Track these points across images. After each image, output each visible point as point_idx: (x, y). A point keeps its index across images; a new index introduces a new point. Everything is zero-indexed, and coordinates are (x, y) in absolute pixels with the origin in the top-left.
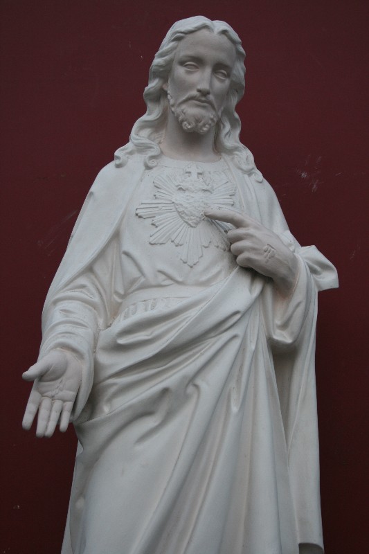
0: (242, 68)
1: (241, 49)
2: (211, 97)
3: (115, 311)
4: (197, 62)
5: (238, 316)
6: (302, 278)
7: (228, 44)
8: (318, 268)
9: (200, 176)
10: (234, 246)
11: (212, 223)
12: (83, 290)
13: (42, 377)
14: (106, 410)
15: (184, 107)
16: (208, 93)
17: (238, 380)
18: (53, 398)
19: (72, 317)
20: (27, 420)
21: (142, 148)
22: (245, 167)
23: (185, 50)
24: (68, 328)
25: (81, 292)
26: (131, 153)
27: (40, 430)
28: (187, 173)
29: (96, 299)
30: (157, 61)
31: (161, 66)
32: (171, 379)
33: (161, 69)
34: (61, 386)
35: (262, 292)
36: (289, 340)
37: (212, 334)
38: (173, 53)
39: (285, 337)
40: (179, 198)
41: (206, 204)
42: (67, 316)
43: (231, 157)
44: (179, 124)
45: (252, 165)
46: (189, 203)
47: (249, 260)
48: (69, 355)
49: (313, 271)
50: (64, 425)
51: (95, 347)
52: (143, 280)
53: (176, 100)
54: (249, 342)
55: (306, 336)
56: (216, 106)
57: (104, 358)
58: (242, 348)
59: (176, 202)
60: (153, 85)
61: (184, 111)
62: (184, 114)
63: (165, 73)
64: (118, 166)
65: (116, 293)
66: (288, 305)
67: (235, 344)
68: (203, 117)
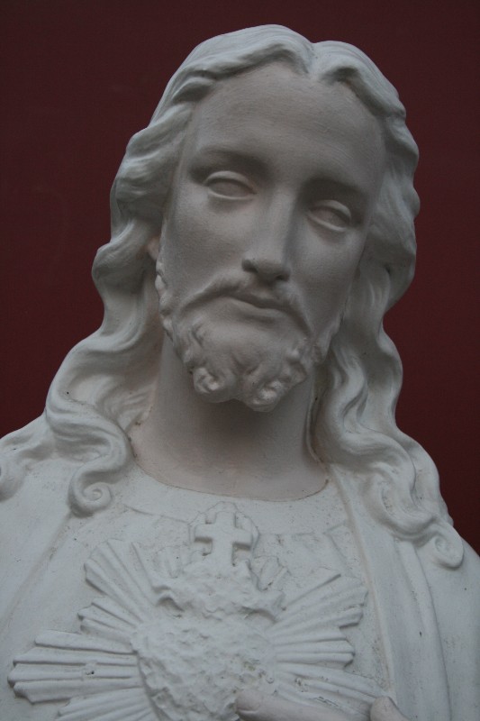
0: (406, 198)
1: (405, 136)
2: (292, 290)
4: (250, 171)
7: (357, 116)
9: (241, 553)
15: (199, 317)
16: (281, 276)
23: (210, 132)
26: (39, 454)
28: (198, 540)
30: (131, 165)
31: (138, 183)
33: (139, 193)
38: (176, 142)
41: (250, 665)
43: (362, 477)
45: (433, 506)
46: (188, 661)
53: (177, 294)
56: (309, 319)
59: (144, 652)
61: (200, 333)
62: (200, 341)
63: (154, 205)
68: (264, 354)
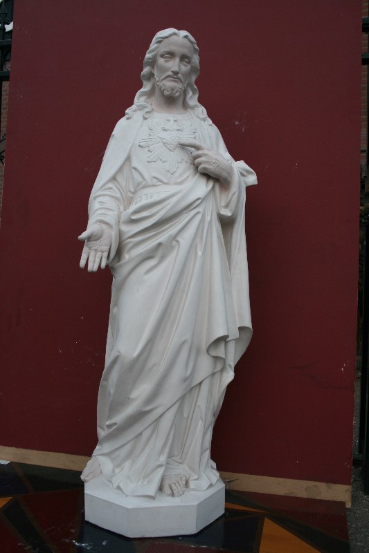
0: (197, 58)
1: (197, 47)
2: (180, 75)
3: (130, 202)
4: (171, 55)
5: (199, 201)
6: (236, 178)
7: (188, 44)
8: (245, 173)
9: (175, 122)
10: (197, 161)
11: (183, 149)
13: (89, 238)
14: (126, 257)
15: (164, 82)
16: (178, 73)
18: (96, 250)
19: (105, 206)
20: (82, 263)
21: (141, 108)
22: (201, 116)
23: (164, 48)
24: (103, 211)
25: (110, 191)
26: (135, 111)
27: (90, 268)
28: (168, 120)
29: (118, 195)
30: (148, 56)
31: (150, 59)
32: (162, 238)
33: (150, 61)
34: (100, 244)
35: (213, 187)
36: (229, 214)
37: (185, 212)
38: (157, 51)
40: (163, 135)
41: (179, 138)
42: (102, 205)
43: (193, 111)
44: (162, 92)
45: (205, 115)
46: (169, 138)
47: (205, 168)
48: (104, 226)
49: (243, 175)
50: (103, 265)
51: (119, 222)
52: (144, 183)
53: (160, 78)
55: (240, 212)
56: (183, 81)
57: (124, 228)
58: (203, 219)
59: (162, 137)
60: (146, 70)
61: (165, 84)
62: (165, 86)
63: (153, 63)
64: (128, 119)
65: (130, 191)
66: (228, 194)
67: (199, 217)
68: (176, 87)
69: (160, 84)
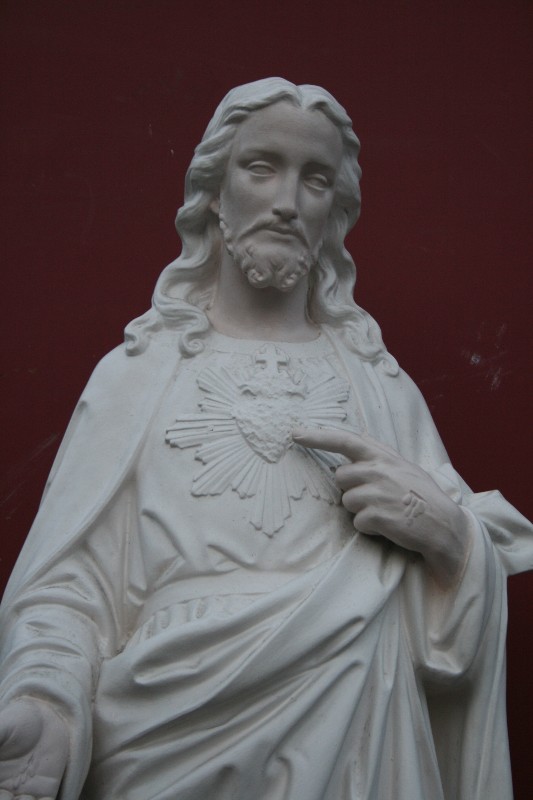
0: (355, 170)
1: (353, 136)
2: (299, 224)
3: (130, 622)
4: (273, 161)
5: (358, 628)
6: (477, 550)
7: (328, 127)
8: (506, 533)
9: (282, 367)
10: (349, 496)
11: (306, 454)
12: (71, 584)
15: (249, 242)
16: (294, 216)
17: (362, 748)
18: (15, 791)
19: (51, 637)
21: (174, 320)
22: (365, 349)
23: (249, 140)
24: (43, 656)
25: (67, 588)
26: (155, 328)
28: (258, 362)
29: (95, 601)
30: (199, 160)
31: (206, 170)
32: (237, 749)
33: (207, 175)
34: (31, 767)
35: (403, 581)
36: (454, 669)
37: (313, 662)
38: (228, 146)
39: (447, 664)
40: (245, 408)
41: (296, 419)
42: (41, 635)
43: (339, 330)
44: (242, 274)
45: (378, 344)
46: (262, 419)
47: (376, 521)
48: (45, 708)
49: (497, 538)
51: (94, 691)
52: (180, 562)
53: (235, 230)
54: (381, 675)
55: (488, 661)
56: (308, 240)
57: (112, 713)
58: (369, 686)
59: (239, 417)
60: (192, 203)
61: (251, 250)
62: (251, 255)
63: (215, 182)
64: (132, 353)
65: (133, 588)
66: (452, 604)
67: (357, 679)
68: (286, 260)
69: (239, 249)
